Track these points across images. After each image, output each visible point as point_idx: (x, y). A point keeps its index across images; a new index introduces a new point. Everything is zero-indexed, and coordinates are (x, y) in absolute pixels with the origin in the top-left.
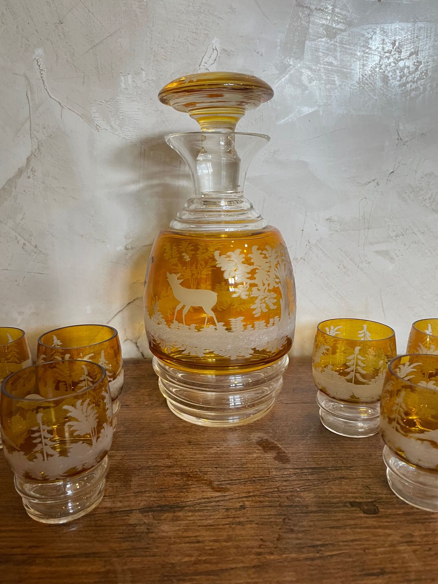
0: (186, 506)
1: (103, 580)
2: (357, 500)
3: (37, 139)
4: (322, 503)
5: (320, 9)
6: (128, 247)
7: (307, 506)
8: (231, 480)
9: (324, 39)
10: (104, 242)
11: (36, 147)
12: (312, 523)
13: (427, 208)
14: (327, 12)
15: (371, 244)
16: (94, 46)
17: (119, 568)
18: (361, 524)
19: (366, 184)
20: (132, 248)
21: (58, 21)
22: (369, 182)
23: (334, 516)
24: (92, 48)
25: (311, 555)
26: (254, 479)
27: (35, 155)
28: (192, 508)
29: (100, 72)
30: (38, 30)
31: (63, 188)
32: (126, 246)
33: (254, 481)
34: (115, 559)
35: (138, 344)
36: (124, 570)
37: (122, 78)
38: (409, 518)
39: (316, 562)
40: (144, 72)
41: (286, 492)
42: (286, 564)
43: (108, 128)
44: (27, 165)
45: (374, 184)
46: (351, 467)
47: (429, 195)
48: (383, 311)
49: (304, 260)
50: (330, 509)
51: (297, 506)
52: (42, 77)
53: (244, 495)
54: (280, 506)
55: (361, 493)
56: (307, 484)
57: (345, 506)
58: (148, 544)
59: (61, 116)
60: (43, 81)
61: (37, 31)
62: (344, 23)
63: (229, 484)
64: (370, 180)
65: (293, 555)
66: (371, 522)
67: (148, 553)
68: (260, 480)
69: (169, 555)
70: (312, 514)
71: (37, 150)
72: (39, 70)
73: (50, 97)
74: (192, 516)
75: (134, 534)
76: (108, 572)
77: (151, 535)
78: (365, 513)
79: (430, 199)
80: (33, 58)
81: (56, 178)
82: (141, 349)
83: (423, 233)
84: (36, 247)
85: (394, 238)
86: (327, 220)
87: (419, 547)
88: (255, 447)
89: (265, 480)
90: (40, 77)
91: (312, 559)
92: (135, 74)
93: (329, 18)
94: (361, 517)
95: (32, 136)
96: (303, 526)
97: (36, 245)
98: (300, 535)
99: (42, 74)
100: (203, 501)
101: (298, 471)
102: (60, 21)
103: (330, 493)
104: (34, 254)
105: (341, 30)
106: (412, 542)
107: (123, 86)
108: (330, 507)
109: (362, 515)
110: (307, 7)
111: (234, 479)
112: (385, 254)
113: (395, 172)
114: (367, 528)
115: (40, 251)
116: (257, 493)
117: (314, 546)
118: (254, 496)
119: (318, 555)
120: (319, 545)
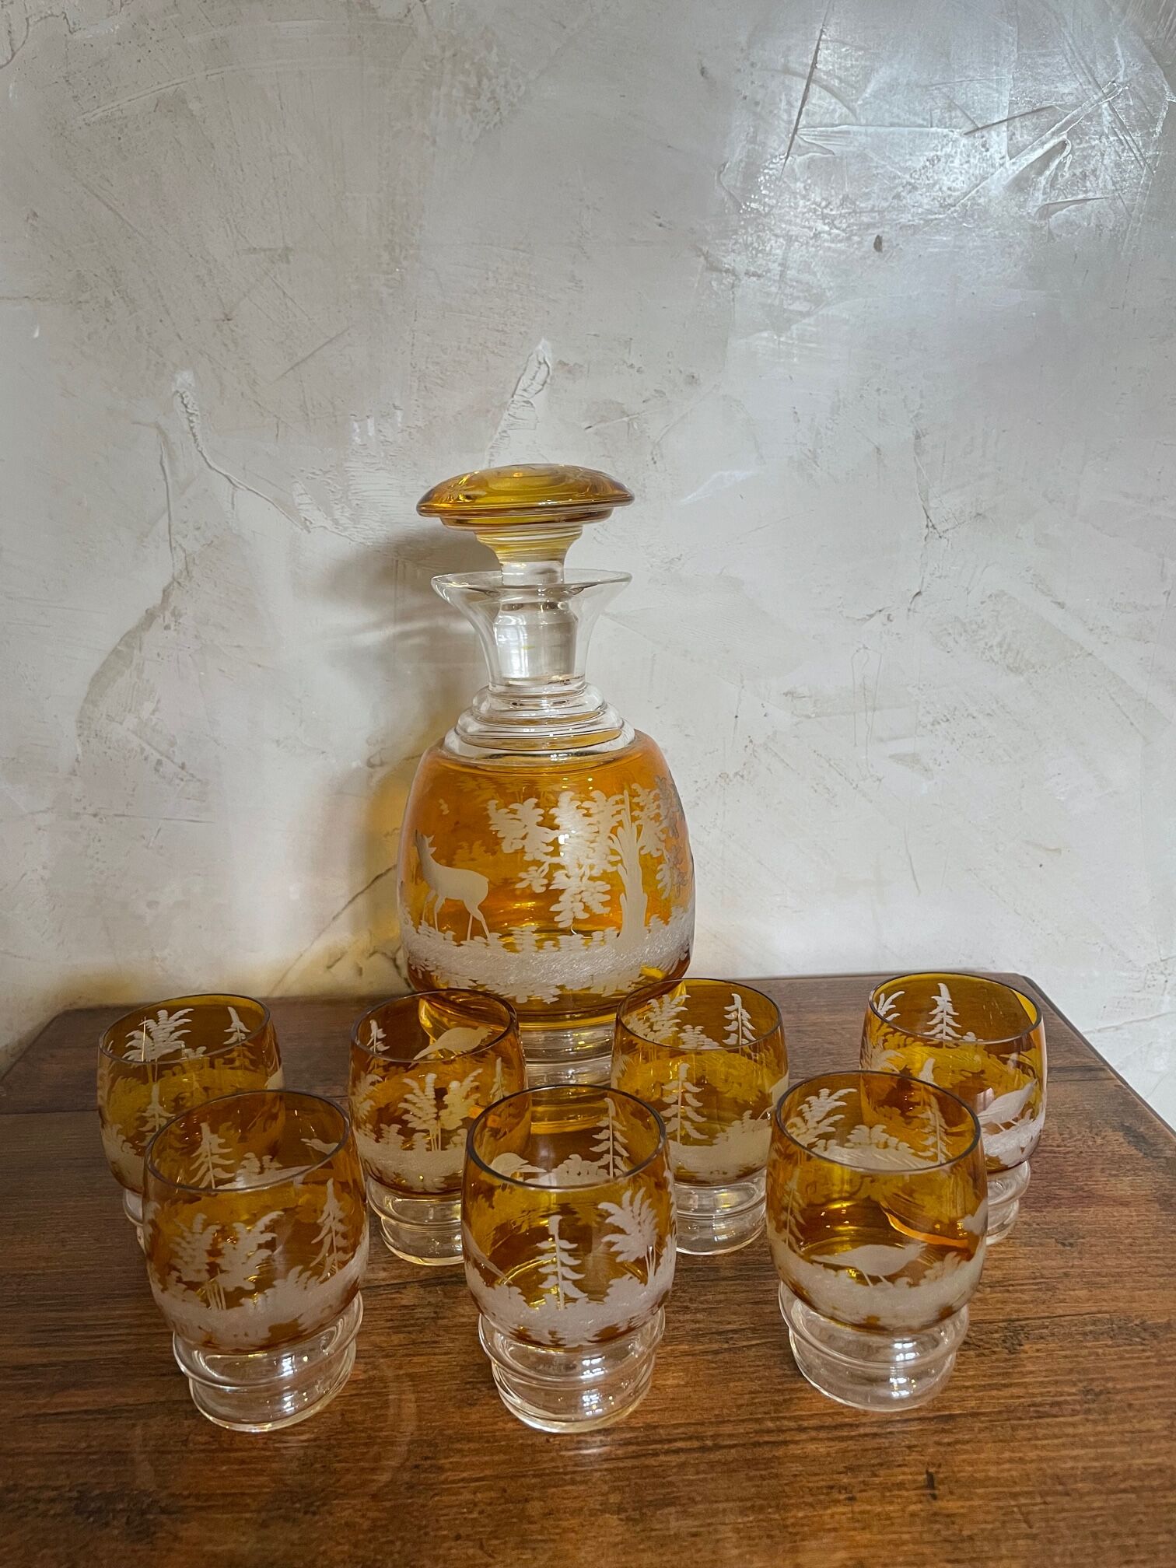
1: (364, 1392)
3: (184, 551)
5: (755, 274)
6: (376, 761)
9: (765, 334)
10: (323, 753)
11: (180, 566)
12: (722, 1297)
13: (997, 663)
14: (770, 279)
15: (881, 740)
16: (298, 364)
17: (389, 1373)
19: (864, 620)
20: (382, 764)
21: (223, 317)
22: (871, 616)
24: (292, 368)
25: (715, 1346)
27: (179, 583)
29: (311, 415)
30: (181, 334)
31: (239, 646)
32: (368, 759)
34: (382, 1360)
36: (398, 1376)
37: (356, 425)
39: (720, 1356)
40: (399, 413)
42: (671, 1360)
43: (329, 524)
44: (163, 601)
45: (882, 617)
47: (998, 639)
48: (915, 879)
49: (742, 776)
51: (700, 1270)
52: (192, 428)
58: (438, 1336)
59: (233, 504)
60: (194, 435)
61: (179, 336)
62: (805, 299)
64: (872, 612)
65: (685, 1347)
67: (437, 1350)
70: (724, 1283)
71: (185, 573)
72: (186, 415)
73: (210, 467)
75: (412, 1322)
76: (372, 1379)
77: (440, 1322)
79: (1000, 645)
80: (174, 390)
81: (223, 628)
83: (989, 714)
84: (183, 767)
85: (929, 727)
86: (786, 694)
90: (187, 428)
91: (716, 1352)
92: (382, 416)
93: (774, 289)
95: (174, 545)
96: (707, 1302)
97: (183, 764)
98: (699, 1316)
99: (192, 422)
102: (226, 315)
104: (178, 781)
105: (801, 313)
107: (358, 440)
110: (727, 271)
112: (911, 760)
113: (924, 594)
115: (192, 775)
117: (720, 1333)
119: (726, 1346)
120: (732, 1331)
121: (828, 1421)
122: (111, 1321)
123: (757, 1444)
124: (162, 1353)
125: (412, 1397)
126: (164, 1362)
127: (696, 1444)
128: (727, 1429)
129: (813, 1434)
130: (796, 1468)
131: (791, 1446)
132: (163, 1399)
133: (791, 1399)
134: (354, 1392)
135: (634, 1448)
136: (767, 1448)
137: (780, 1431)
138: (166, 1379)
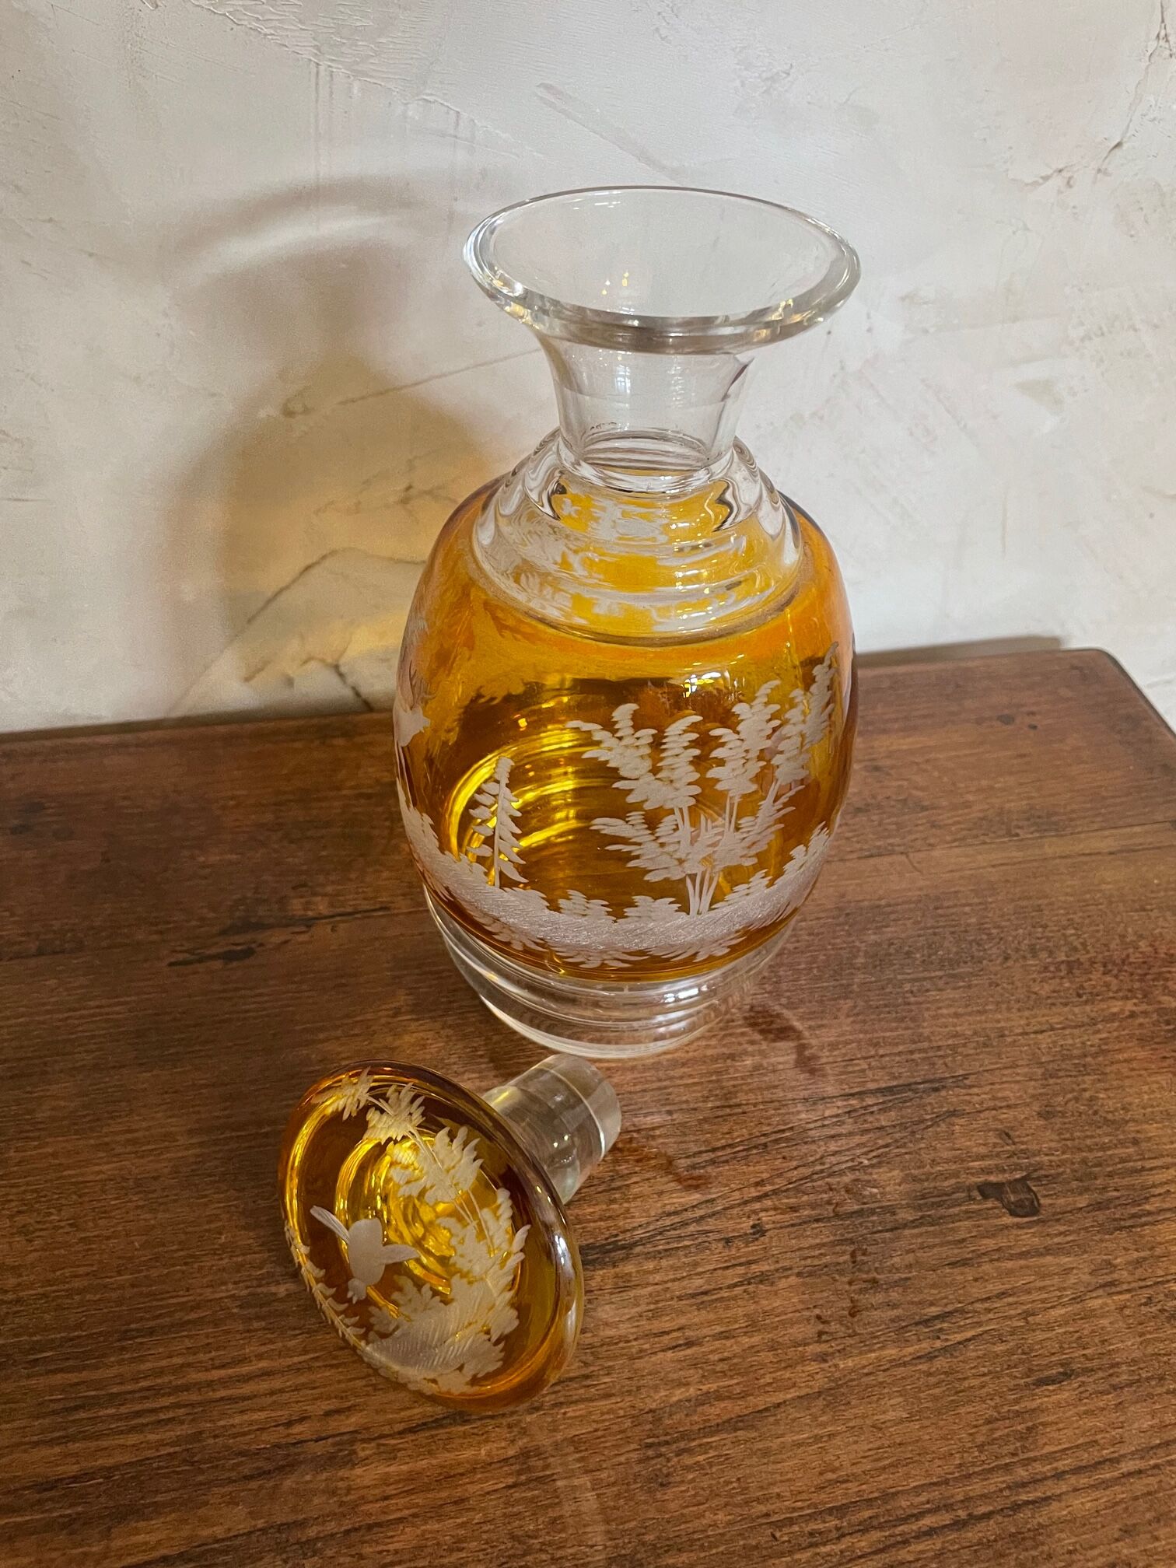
0: (635, 1244)
2: (993, 1178)
4: (923, 1197)
7: (891, 1210)
8: (714, 1150)
10: (213, 395)
12: (910, 1258)
15: (1012, 362)
17: (544, 1440)
18: (1010, 1247)
19: (1035, 184)
20: (306, 411)
22: (1046, 178)
23: (952, 1229)
25: (925, 1346)
26: (763, 1140)
28: (649, 1248)
32: (285, 405)
33: (765, 1145)
34: (528, 1419)
35: (343, 669)
36: (556, 1445)
38: (1101, 1216)
39: (937, 1363)
41: (841, 1173)
42: (881, 1377)
45: (1058, 181)
46: (965, 1077)
49: (821, 418)
50: (942, 1211)
51: (873, 1212)
53: (754, 1192)
54: (837, 1215)
55: (998, 1155)
56: (881, 1142)
57: (971, 1199)
58: (586, 1364)
63: (713, 1162)
64: (1050, 172)
65: (891, 1352)
66: (1029, 1238)
67: (593, 1391)
68: (776, 1141)
69: (639, 1388)
70: (907, 1232)
74: (656, 1270)
76: (525, 1454)
78: (1013, 1214)
82: (350, 680)
83: (1156, 326)
85: (1077, 343)
86: (903, 299)
87: (1127, 1296)
88: (743, 1034)
89: (787, 1139)
91: (930, 1357)
94: (1007, 1227)
96: (894, 1269)
98: (895, 1295)
100: (668, 1222)
101: (853, 1102)
103: (934, 1162)
106: (1112, 1284)
108: (939, 1205)
109: (1009, 1220)
111: (719, 1144)
112: (1041, 391)
113: (1125, 146)
114: (1023, 1255)
116: (780, 1183)
117: (926, 1322)
118: (775, 1192)
119: (938, 1344)
120: (937, 1317)
121: (1085, 1458)
122: (144, 1384)
123: (1017, 1507)
124: (235, 1436)
125: (585, 1480)
126: (241, 1454)
127: (946, 1518)
128: (977, 1487)
129: (1073, 1480)
130: (1068, 1541)
131: (1055, 1505)
132: (260, 1523)
133: (1034, 1427)
134: (510, 1481)
135: (876, 1535)
136: (1027, 1512)
137: (1035, 1481)
138: (254, 1485)
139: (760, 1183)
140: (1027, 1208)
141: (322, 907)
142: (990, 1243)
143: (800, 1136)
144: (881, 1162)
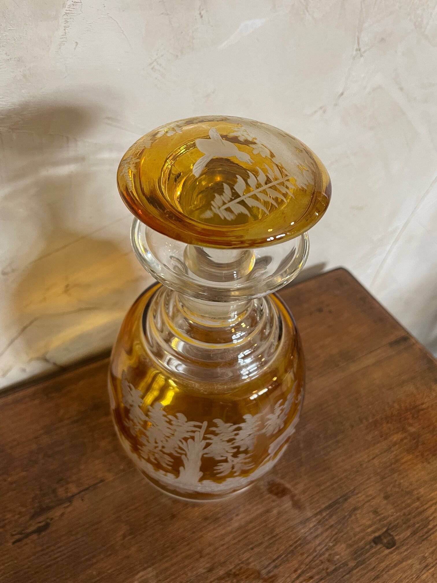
2: (377, 534)
4: (355, 553)
7: (346, 564)
8: (274, 561)
18: (390, 564)
23: (368, 564)
26: (291, 548)
33: (292, 551)
38: (416, 537)
41: (324, 554)
46: (354, 489)
50: (363, 557)
53: (294, 576)
54: (328, 574)
55: (375, 523)
56: (334, 533)
57: (372, 547)
63: (276, 567)
66: (395, 557)
68: (296, 547)
70: (354, 572)
78: (388, 548)
87: (433, 569)
88: (269, 498)
89: (300, 545)
94: (387, 555)
101: (318, 517)
103: (355, 535)
106: (427, 566)
108: (362, 554)
109: (387, 551)
111: (275, 557)
114: (395, 565)
116: (303, 567)
118: (303, 572)
139: (295, 571)
140: (391, 544)
141: (73, 489)
142: (383, 565)
143: (303, 542)
144: (337, 542)
